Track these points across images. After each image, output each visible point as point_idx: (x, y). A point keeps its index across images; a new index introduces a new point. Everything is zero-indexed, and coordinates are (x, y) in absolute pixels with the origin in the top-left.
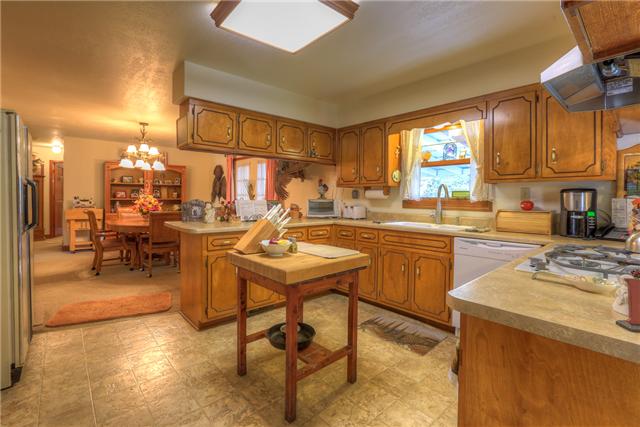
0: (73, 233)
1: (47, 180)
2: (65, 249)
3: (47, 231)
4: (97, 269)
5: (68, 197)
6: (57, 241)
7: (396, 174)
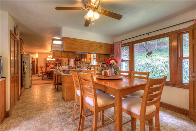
0: (39, 73)
1: (35, 62)
2: (38, 76)
3: (35, 73)
4: (42, 79)
5: (38, 66)
6: (37, 75)
7: (89, 61)
